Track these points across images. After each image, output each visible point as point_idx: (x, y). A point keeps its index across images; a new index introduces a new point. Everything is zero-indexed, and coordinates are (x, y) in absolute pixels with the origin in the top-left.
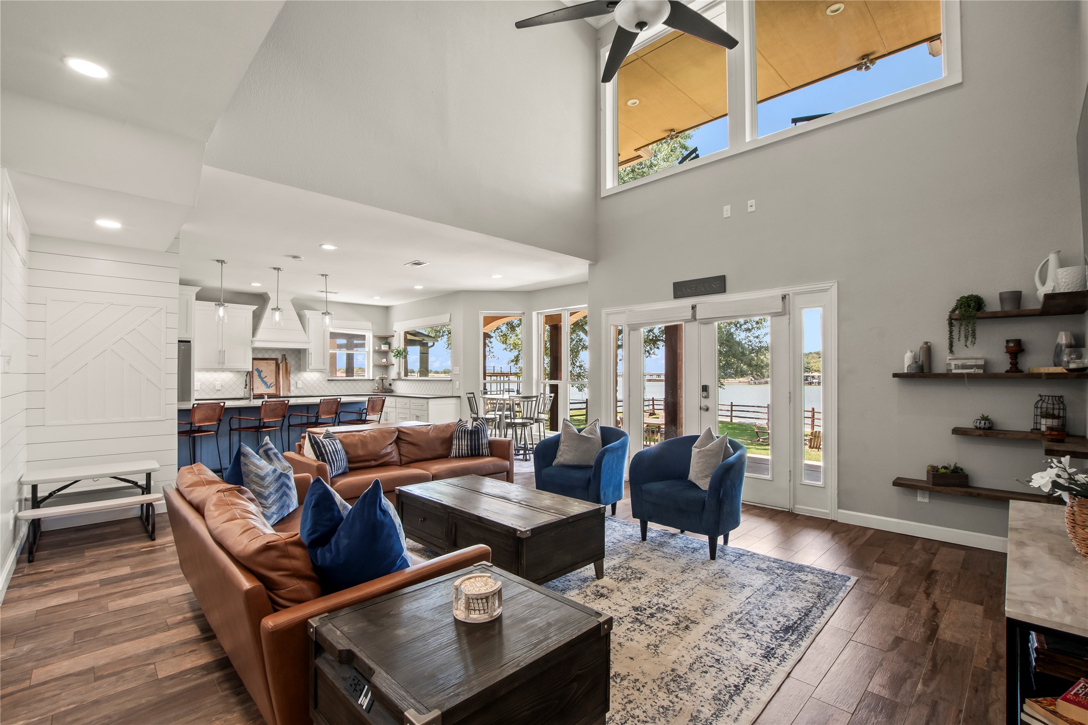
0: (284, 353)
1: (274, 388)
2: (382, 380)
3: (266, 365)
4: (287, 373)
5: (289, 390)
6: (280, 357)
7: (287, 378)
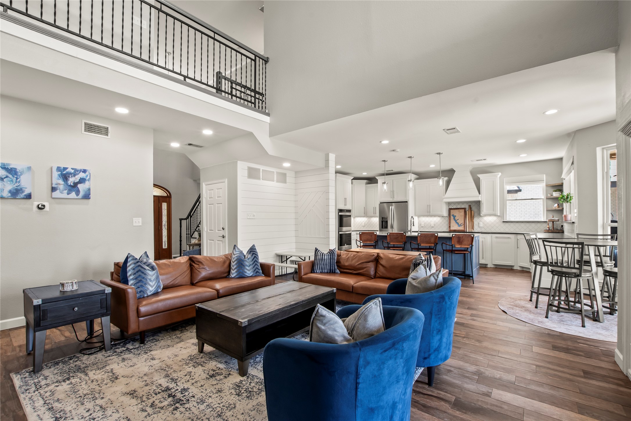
0: (470, 204)
1: (463, 226)
2: (553, 222)
3: (458, 212)
4: (472, 218)
5: (473, 228)
6: (467, 207)
7: (471, 220)
